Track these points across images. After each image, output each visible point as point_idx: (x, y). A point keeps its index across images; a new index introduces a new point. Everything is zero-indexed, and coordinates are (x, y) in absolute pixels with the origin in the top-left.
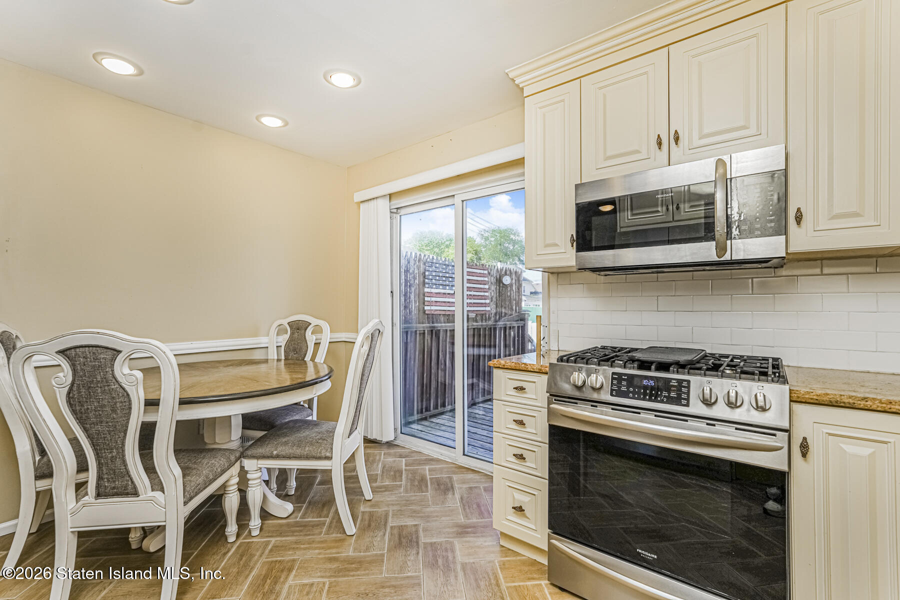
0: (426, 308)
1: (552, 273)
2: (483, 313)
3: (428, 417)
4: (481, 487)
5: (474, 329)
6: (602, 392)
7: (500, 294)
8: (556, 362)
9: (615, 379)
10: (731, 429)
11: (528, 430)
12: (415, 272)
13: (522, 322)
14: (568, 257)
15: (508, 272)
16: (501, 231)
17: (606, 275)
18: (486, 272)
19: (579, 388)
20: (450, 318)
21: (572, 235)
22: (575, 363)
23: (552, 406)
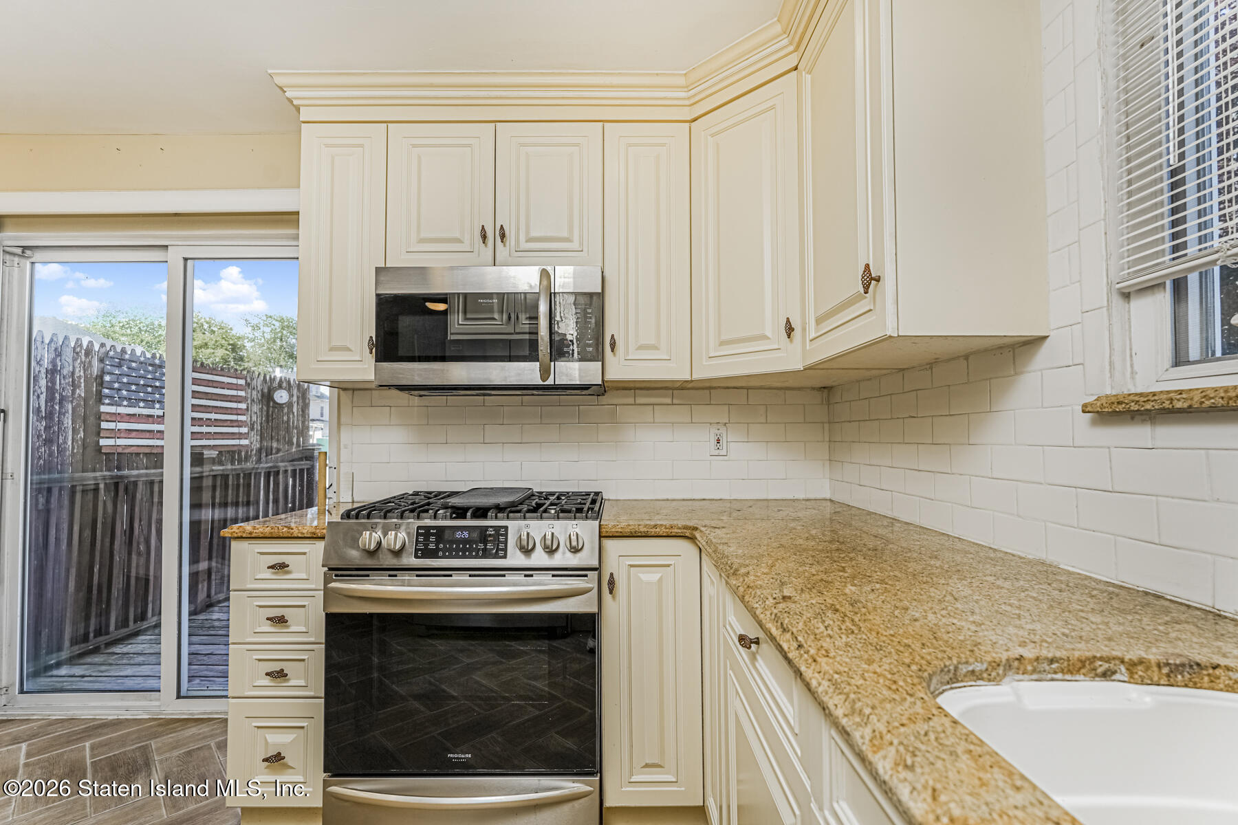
0: (103, 442)
1: (345, 389)
2: (235, 448)
3: (103, 646)
4: (212, 744)
5: (215, 476)
6: (404, 555)
7: (268, 417)
8: (340, 520)
9: (421, 534)
10: (546, 577)
11: (293, 629)
12: (77, 374)
13: (308, 462)
14: (365, 368)
15: (284, 385)
16: (283, 319)
17: (421, 396)
18: (242, 382)
19: (372, 553)
20: (156, 458)
21: (371, 337)
22: (368, 518)
23: (333, 585)
